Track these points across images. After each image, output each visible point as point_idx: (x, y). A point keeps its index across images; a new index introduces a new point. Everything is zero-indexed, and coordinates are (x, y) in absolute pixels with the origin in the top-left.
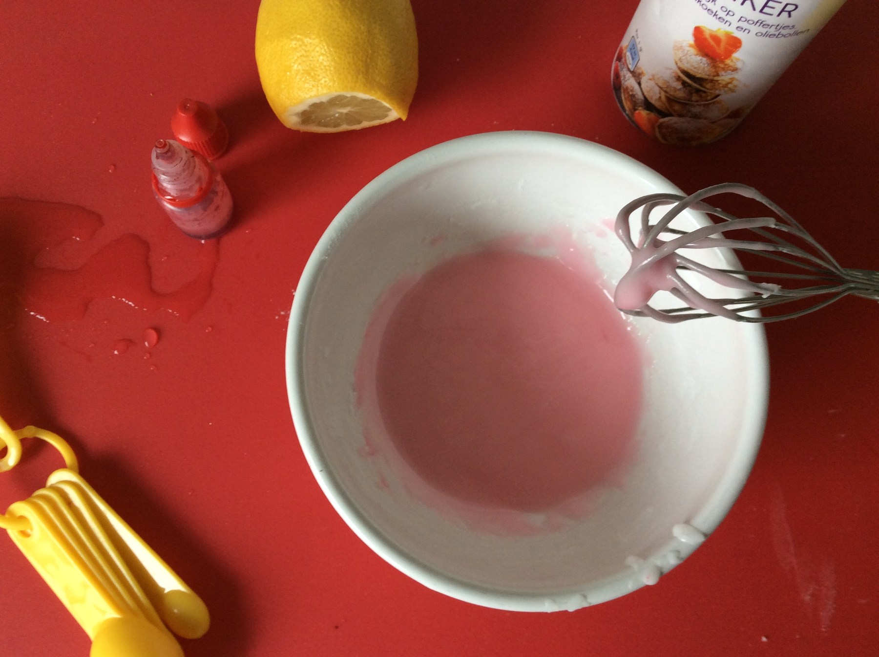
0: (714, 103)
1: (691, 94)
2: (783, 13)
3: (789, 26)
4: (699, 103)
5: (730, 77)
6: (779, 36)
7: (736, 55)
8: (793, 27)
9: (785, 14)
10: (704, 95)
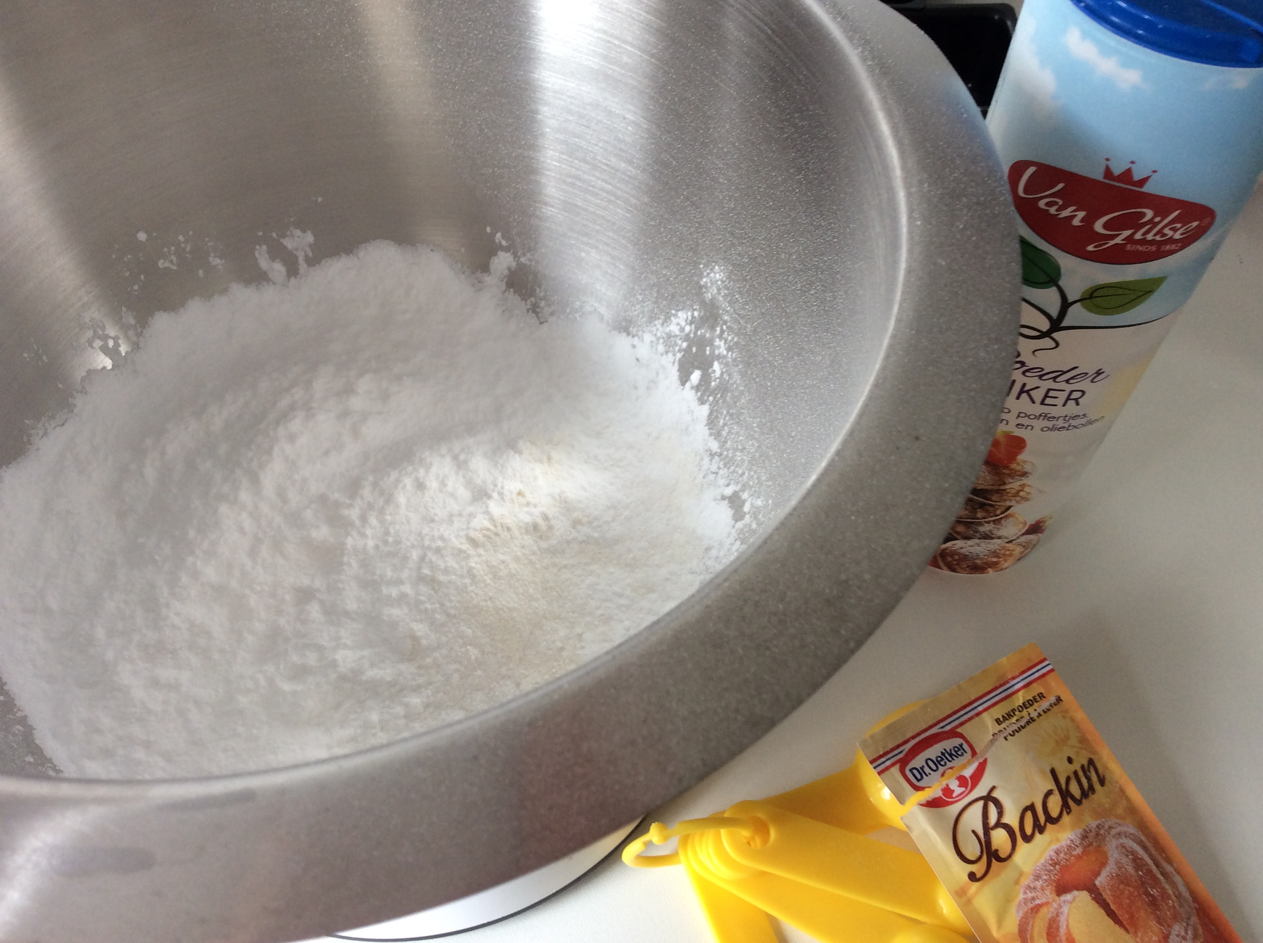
0: (1006, 517)
1: (975, 509)
2: (1069, 401)
3: (1079, 416)
4: (986, 520)
5: (1022, 482)
6: (1070, 428)
7: (1020, 457)
8: (1084, 415)
9: (1071, 403)
10: (991, 509)
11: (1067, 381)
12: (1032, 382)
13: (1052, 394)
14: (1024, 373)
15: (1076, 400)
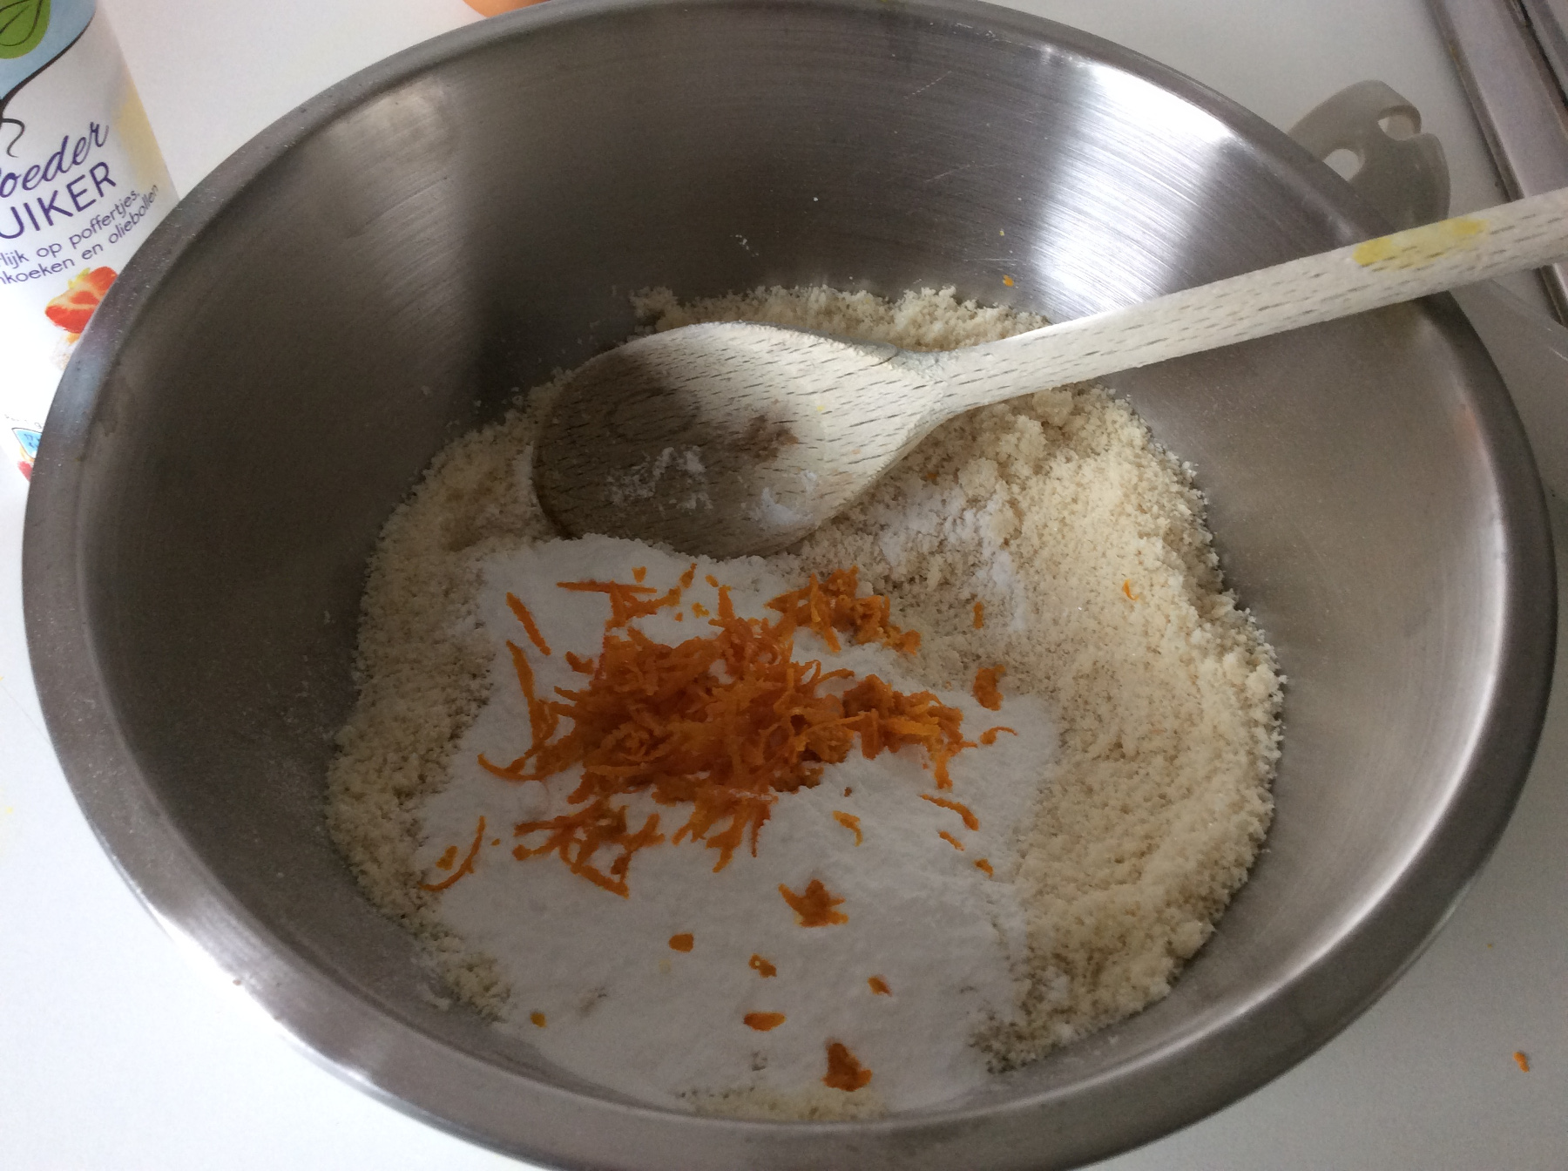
11: (75, 162)
12: (44, 191)
13: (76, 189)
14: (25, 187)
15: (106, 179)
